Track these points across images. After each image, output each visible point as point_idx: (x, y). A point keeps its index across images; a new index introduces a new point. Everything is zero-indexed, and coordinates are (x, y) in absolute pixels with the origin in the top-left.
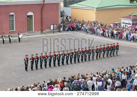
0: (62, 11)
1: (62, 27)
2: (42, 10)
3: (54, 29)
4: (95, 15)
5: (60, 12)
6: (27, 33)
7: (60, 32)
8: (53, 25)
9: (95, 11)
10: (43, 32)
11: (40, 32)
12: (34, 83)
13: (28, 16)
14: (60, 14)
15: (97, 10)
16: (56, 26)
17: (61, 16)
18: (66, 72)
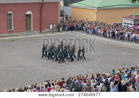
0: (62, 10)
1: (62, 26)
2: (41, 9)
3: (53, 29)
4: (96, 14)
5: (59, 11)
6: (25, 33)
7: (59, 31)
8: (52, 25)
9: (96, 10)
10: (42, 31)
11: (39, 31)
12: (32, 84)
13: (27, 15)
14: (59, 13)
15: (97, 10)
16: (55, 26)
17: (61, 16)
18: (65, 73)
